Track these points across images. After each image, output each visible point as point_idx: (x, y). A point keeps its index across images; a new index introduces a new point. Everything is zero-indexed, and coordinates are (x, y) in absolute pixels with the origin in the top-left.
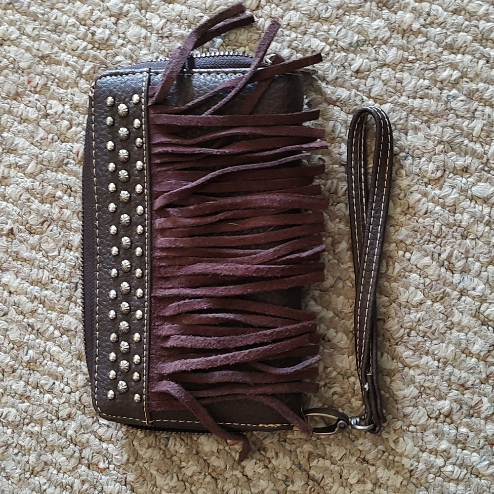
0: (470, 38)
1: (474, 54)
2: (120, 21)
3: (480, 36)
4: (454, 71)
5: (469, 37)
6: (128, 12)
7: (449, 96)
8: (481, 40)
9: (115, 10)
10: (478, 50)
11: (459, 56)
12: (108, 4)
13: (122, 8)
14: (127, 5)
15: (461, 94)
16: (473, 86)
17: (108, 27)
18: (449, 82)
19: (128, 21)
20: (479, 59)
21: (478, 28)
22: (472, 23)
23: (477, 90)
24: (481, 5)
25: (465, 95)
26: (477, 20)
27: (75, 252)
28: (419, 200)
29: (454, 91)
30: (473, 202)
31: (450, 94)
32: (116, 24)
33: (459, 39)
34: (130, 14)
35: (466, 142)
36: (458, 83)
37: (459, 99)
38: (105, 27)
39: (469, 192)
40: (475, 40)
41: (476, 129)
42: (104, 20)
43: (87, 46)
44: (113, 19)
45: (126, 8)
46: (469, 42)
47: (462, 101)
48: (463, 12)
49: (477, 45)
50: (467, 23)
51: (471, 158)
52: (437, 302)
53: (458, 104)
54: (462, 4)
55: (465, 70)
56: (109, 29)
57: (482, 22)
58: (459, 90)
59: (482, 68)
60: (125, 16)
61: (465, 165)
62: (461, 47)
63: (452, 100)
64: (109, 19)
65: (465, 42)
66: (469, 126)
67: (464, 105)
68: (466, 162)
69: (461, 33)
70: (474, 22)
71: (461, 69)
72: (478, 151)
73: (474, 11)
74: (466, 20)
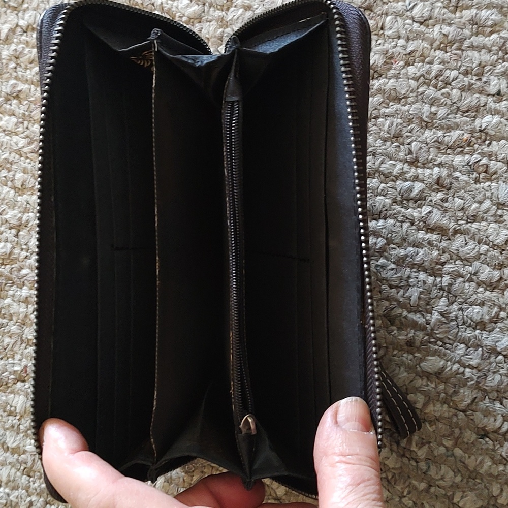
0: (388, 201)
1: (396, 218)
2: (21, 233)
3: (399, 198)
4: (377, 239)
5: (387, 200)
6: (28, 222)
7: (377, 266)
8: (402, 202)
9: (14, 222)
10: (399, 212)
11: (381, 222)
12: (7, 217)
13: (21, 218)
14: (26, 215)
15: (389, 262)
16: (402, 252)
17: (9, 240)
18: (375, 251)
19: (29, 231)
20: (402, 222)
21: (396, 189)
22: (388, 185)
23: (407, 256)
24: (394, 165)
25: (394, 263)
26: (393, 181)
29: (382, 261)
30: (425, 380)
31: (378, 263)
32: (17, 236)
33: (377, 204)
34: (30, 224)
35: (405, 313)
36: (385, 251)
37: (388, 268)
38: (6, 241)
39: (419, 369)
40: (395, 201)
41: (412, 298)
42: (4, 234)
44: (14, 231)
45: (25, 218)
46: (388, 206)
47: (392, 269)
48: (377, 175)
49: (397, 208)
50: (383, 185)
51: (413, 331)
52: (405, 497)
53: (389, 274)
54: (374, 167)
55: (389, 235)
56: (10, 242)
57: (399, 182)
58: (386, 258)
59: (407, 231)
60: (26, 226)
61: (409, 340)
62: (381, 212)
63: (381, 270)
64: (9, 231)
65: (384, 206)
66: (405, 296)
67: (396, 274)
68: (409, 336)
69: (379, 198)
70: (390, 184)
71: (385, 236)
72: (419, 322)
73: (389, 171)
74: (382, 183)
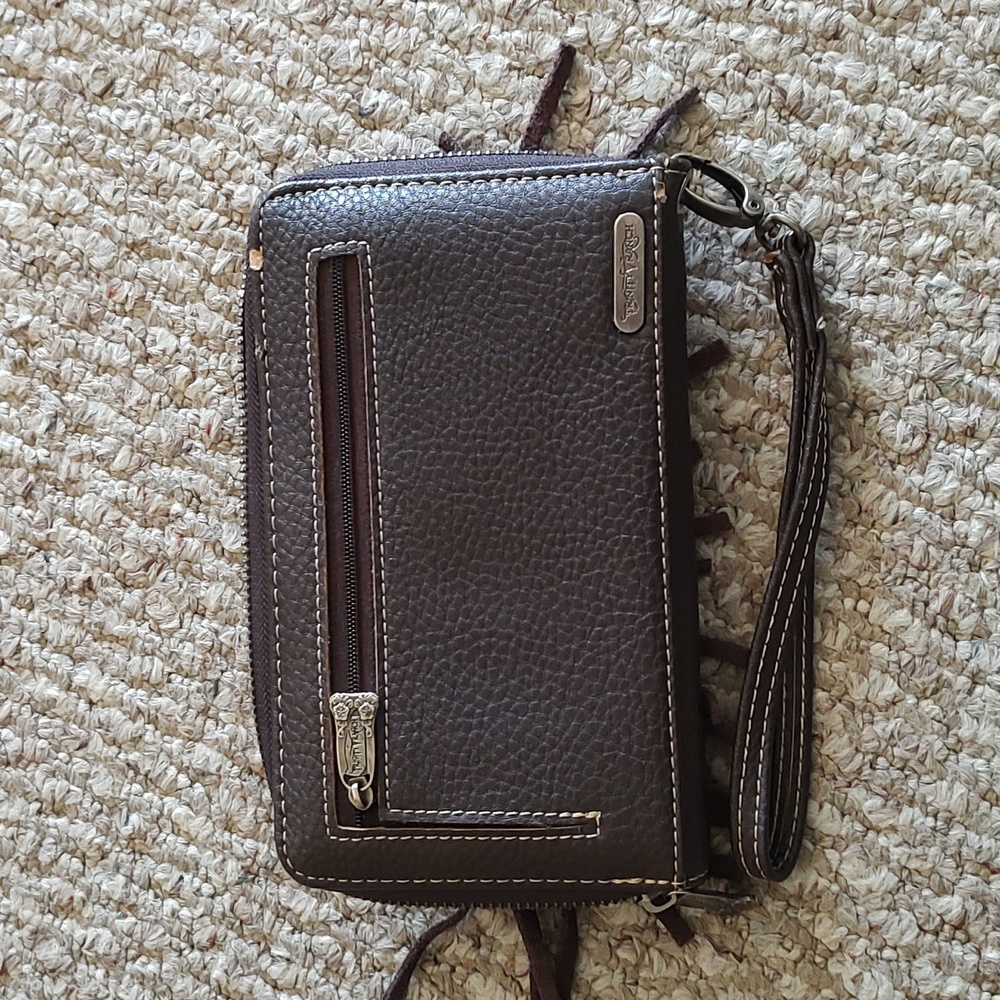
0: (965, 170)
1: (975, 202)
2: (278, 169)
3: (986, 165)
4: (937, 236)
5: (963, 168)
6: (293, 150)
7: (929, 286)
8: (990, 174)
9: (269, 148)
10: (983, 192)
11: (947, 207)
12: (255, 138)
13: (281, 144)
14: (291, 137)
15: (953, 282)
16: (979, 265)
17: (256, 181)
18: (929, 259)
19: (293, 167)
20: (987, 210)
21: (982, 150)
22: (969, 141)
23: (987, 273)
24: (985, 104)
25: (963, 284)
26: (978, 133)
27: (210, 621)
28: (881, 497)
29: (940, 278)
30: (990, 497)
31: (933, 282)
32: (271, 174)
33: (945, 173)
34: (297, 155)
35: (969, 377)
36: (946, 261)
37: (949, 292)
38: (252, 181)
39: (981, 477)
40: (976, 173)
41: (987, 350)
42: (248, 168)
43: (217, 220)
44: (266, 166)
45: (289, 143)
46: (964, 178)
47: (957, 295)
48: (950, 120)
49: (980, 183)
50: (958, 140)
51: (979, 409)
52: (926, 698)
53: (949, 303)
54: (947, 104)
55: (959, 233)
56: (259, 185)
57: (989, 137)
58: (949, 275)
59: (993, 228)
60: (288, 158)
61: (970, 424)
62: (949, 189)
63: (936, 294)
64: (258, 165)
65: (956, 179)
66: (973, 346)
67: (962, 304)
68: (971, 418)
69: (949, 162)
70: (973, 139)
71: (952, 234)
72: (994, 395)
73: (974, 115)
74: (957, 135)
